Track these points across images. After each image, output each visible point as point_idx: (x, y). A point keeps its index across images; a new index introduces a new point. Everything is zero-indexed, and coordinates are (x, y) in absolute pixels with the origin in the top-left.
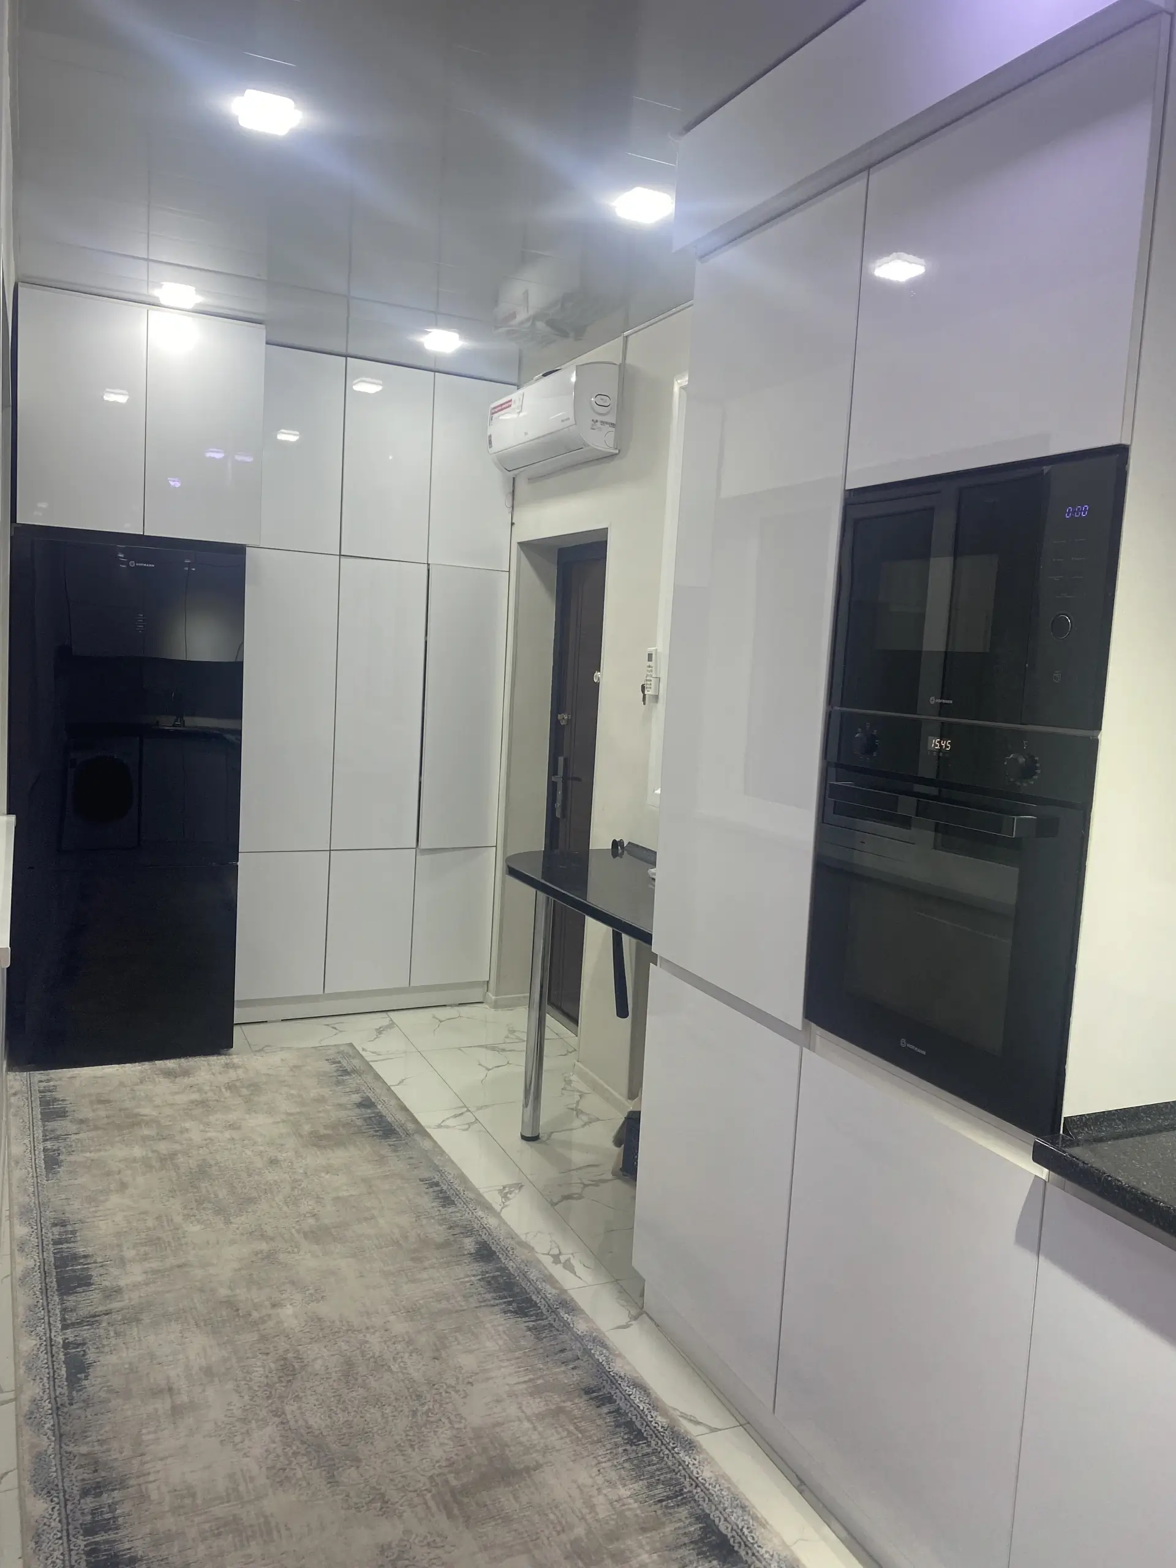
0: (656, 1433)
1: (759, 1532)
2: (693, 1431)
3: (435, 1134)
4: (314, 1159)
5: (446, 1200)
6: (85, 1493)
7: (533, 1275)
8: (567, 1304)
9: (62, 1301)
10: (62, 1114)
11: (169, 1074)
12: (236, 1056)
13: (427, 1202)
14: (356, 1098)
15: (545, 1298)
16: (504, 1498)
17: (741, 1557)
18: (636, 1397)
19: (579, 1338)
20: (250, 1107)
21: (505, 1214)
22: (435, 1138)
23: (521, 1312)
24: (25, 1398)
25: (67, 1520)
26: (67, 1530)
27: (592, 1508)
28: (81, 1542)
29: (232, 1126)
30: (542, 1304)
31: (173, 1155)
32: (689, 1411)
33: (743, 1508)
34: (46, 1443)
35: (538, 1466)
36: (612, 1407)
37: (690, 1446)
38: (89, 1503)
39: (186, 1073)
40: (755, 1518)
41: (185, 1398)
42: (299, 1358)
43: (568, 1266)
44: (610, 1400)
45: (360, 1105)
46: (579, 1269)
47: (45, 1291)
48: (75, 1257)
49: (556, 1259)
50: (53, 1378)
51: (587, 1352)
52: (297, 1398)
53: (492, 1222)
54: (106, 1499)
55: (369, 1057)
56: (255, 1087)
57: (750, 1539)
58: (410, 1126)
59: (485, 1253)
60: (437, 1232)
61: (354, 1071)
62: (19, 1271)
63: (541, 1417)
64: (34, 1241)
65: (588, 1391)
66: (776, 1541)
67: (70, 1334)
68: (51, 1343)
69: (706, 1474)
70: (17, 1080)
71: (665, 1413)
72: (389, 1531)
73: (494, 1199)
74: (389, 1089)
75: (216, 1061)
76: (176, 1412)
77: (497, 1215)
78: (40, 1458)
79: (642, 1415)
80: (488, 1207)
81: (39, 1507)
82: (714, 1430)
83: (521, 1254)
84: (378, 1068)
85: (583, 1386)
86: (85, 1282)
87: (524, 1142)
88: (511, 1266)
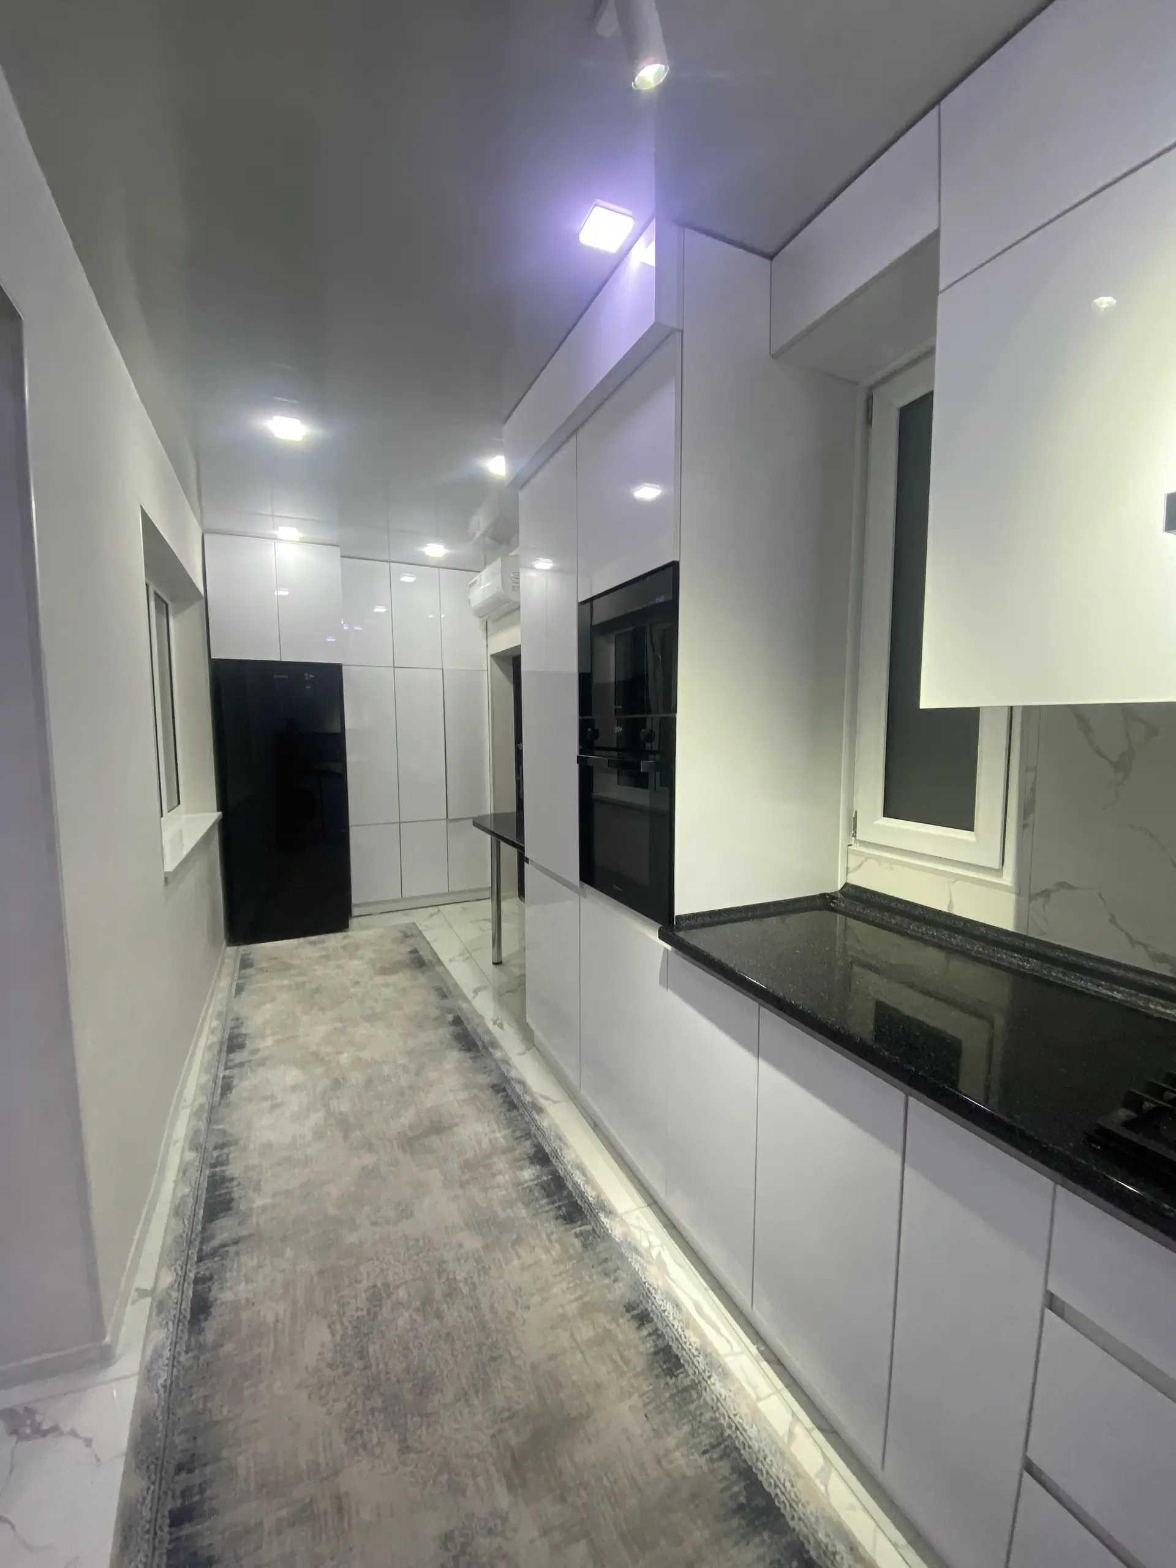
0: (524, 1105)
1: (565, 1151)
2: (542, 1102)
3: (446, 964)
4: (379, 980)
5: (444, 996)
6: (216, 1148)
7: (480, 1030)
8: (494, 1044)
9: (227, 1056)
10: (251, 965)
11: (311, 943)
12: (350, 933)
13: (434, 998)
14: (410, 949)
15: (483, 1042)
16: (435, 1141)
17: (552, 1164)
18: (518, 1089)
19: (495, 1061)
20: (352, 957)
21: (474, 1002)
22: (447, 967)
23: (469, 1050)
24: (197, 1103)
25: (203, 1161)
26: (202, 1167)
27: (480, 1144)
28: (207, 1172)
29: (340, 967)
30: (479, 1043)
31: (304, 983)
32: (544, 1094)
33: (560, 1139)
34: (202, 1125)
35: (457, 1125)
36: (504, 1094)
37: (540, 1110)
38: (215, 1154)
39: (323, 942)
40: (566, 1144)
41: (279, 1100)
42: (344, 1078)
43: (501, 1026)
44: (504, 1090)
45: (411, 952)
46: (506, 1026)
47: (220, 1052)
48: (239, 1035)
49: (495, 1023)
50: (213, 1094)
51: (499, 1068)
52: (338, 1098)
53: (465, 1006)
54: (226, 1150)
55: (421, 928)
56: (357, 947)
57: (560, 1154)
58: (434, 961)
59: (458, 1021)
60: (434, 1012)
61: (412, 936)
62: (209, 1043)
63: (465, 1100)
64: (221, 1028)
65: (493, 1087)
66: (573, 1155)
67: (227, 1073)
68: (216, 1077)
69: (545, 1124)
70: (231, 950)
71: (531, 1095)
72: (369, 1159)
73: (469, 995)
74: (428, 943)
75: (339, 935)
76: (274, 1107)
77: (469, 1002)
78: (196, 1133)
79: (519, 1097)
80: (465, 999)
81: (191, 1156)
82: (555, 1102)
83: (477, 1021)
84: (425, 934)
85: (491, 1084)
86: (242, 1046)
87: (495, 966)
88: (469, 1028)
